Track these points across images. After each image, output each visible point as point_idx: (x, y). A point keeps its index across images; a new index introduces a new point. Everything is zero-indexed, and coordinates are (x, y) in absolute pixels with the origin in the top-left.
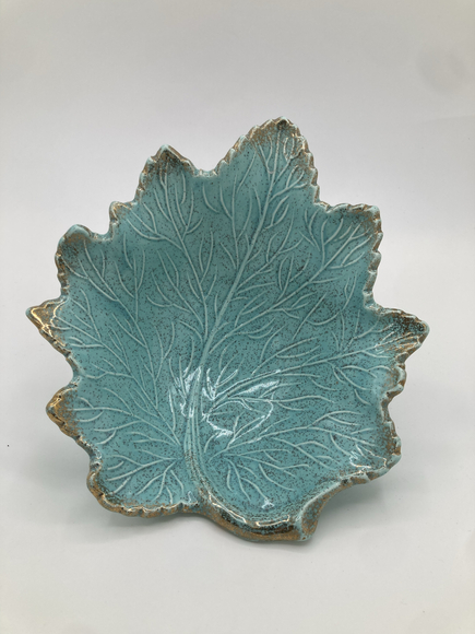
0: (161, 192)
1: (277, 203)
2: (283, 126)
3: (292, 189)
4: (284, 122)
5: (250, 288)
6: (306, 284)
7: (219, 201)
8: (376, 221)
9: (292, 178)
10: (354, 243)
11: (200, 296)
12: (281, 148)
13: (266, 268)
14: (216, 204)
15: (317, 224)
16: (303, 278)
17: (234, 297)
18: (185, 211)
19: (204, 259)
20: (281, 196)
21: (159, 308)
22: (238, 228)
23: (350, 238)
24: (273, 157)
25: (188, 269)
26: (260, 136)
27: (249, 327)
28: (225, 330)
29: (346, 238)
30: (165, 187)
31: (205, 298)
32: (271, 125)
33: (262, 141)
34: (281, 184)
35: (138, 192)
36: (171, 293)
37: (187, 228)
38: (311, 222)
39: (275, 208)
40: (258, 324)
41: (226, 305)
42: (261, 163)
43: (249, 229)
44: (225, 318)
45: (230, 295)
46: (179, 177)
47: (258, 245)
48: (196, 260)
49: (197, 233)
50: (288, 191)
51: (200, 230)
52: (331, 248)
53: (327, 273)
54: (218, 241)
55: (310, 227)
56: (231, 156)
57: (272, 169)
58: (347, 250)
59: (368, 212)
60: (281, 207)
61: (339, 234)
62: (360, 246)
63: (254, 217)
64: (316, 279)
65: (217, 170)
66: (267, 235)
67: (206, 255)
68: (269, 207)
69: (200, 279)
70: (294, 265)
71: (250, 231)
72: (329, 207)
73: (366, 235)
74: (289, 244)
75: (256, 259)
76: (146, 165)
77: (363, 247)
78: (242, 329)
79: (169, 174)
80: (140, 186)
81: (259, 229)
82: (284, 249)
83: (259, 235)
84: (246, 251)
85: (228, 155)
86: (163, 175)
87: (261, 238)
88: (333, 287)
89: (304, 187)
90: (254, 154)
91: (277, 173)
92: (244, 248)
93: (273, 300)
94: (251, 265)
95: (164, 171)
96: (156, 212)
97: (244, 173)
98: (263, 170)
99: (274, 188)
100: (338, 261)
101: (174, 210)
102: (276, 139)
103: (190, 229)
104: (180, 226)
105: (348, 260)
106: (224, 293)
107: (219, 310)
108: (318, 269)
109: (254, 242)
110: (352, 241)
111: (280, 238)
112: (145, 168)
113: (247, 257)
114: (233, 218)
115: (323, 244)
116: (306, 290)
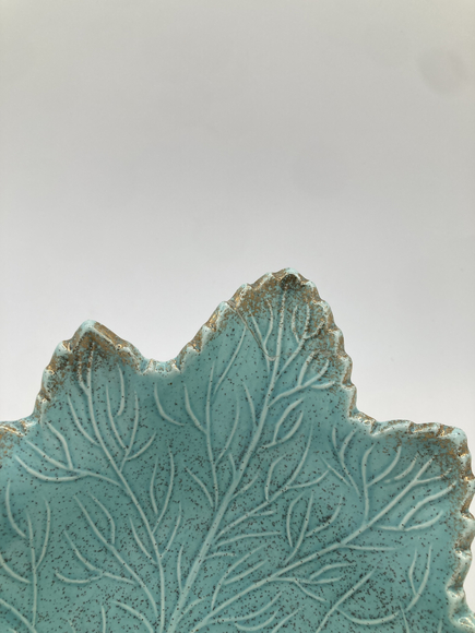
0: (79, 400)
1: (284, 408)
2: (290, 284)
3: (309, 389)
4: (292, 278)
5: (238, 538)
6: (335, 546)
7: (183, 408)
8: (463, 458)
9: (307, 372)
10: (423, 491)
11: (152, 552)
12: (288, 318)
13: (265, 509)
14: (179, 413)
15: (353, 452)
16: (330, 535)
17: (210, 552)
18: (124, 427)
19: (159, 494)
20: (289, 399)
21: (79, 586)
22: (216, 445)
23: (415, 481)
24: (275, 334)
25: (132, 512)
26: (253, 302)
27: (237, 607)
28: (195, 615)
29: (408, 479)
30: (88, 392)
31: (160, 556)
32: (272, 283)
33: (256, 309)
34: (289, 378)
35: (38, 405)
36: (101, 556)
37: (128, 451)
38: (344, 447)
39: (279, 416)
40: (253, 601)
41: (196, 566)
42: (255, 345)
43: (236, 446)
44: (196, 592)
45: (204, 549)
46: (113, 374)
47: (250, 472)
48: (144, 498)
49: (146, 457)
50: (300, 391)
51: (151, 453)
52: (380, 494)
53: (373, 536)
54: (182, 465)
55: (341, 454)
56: (204, 340)
57: (272, 352)
58: (409, 501)
59: (448, 441)
60: (290, 415)
61: (396, 471)
62: (432, 497)
63: (244, 427)
64: (353, 542)
65: (179, 361)
66: (267, 456)
67: (162, 487)
68: (269, 414)
69: (152, 525)
70: (314, 511)
71: (236, 449)
72: (376, 425)
73: (445, 479)
74: (305, 477)
75: (247, 493)
76: (55, 356)
77: (440, 500)
78: (225, 612)
79: (95, 370)
80: (43, 393)
81: (251, 448)
82: (295, 482)
83: (252, 457)
84: (231, 479)
85: (198, 338)
86: (84, 372)
87: (255, 461)
88: (385, 563)
89: (330, 389)
90: (243, 330)
91: (283, 360)
92: (227, 475)
93: (277, 561)
94: (239, 501)
95: (86, 365)
96: (72, 433)
97: (226, 363)
98: (258, 355)
99: (276, 384)
100: (394, 516)
101: (104, 427)
102: (279, 305)
103: (133, 452)
104: (116, 449)
105: (413, 520)
106: (193, 545)
107: (185, 576)
108: (358, 525)
109: (243, 466)
110: (419, 486)
111: (290, 465)
112: (52, 364)
113: (232, 488)
114: (207, 432)
115: (366, 487)
116: (335, 556)
